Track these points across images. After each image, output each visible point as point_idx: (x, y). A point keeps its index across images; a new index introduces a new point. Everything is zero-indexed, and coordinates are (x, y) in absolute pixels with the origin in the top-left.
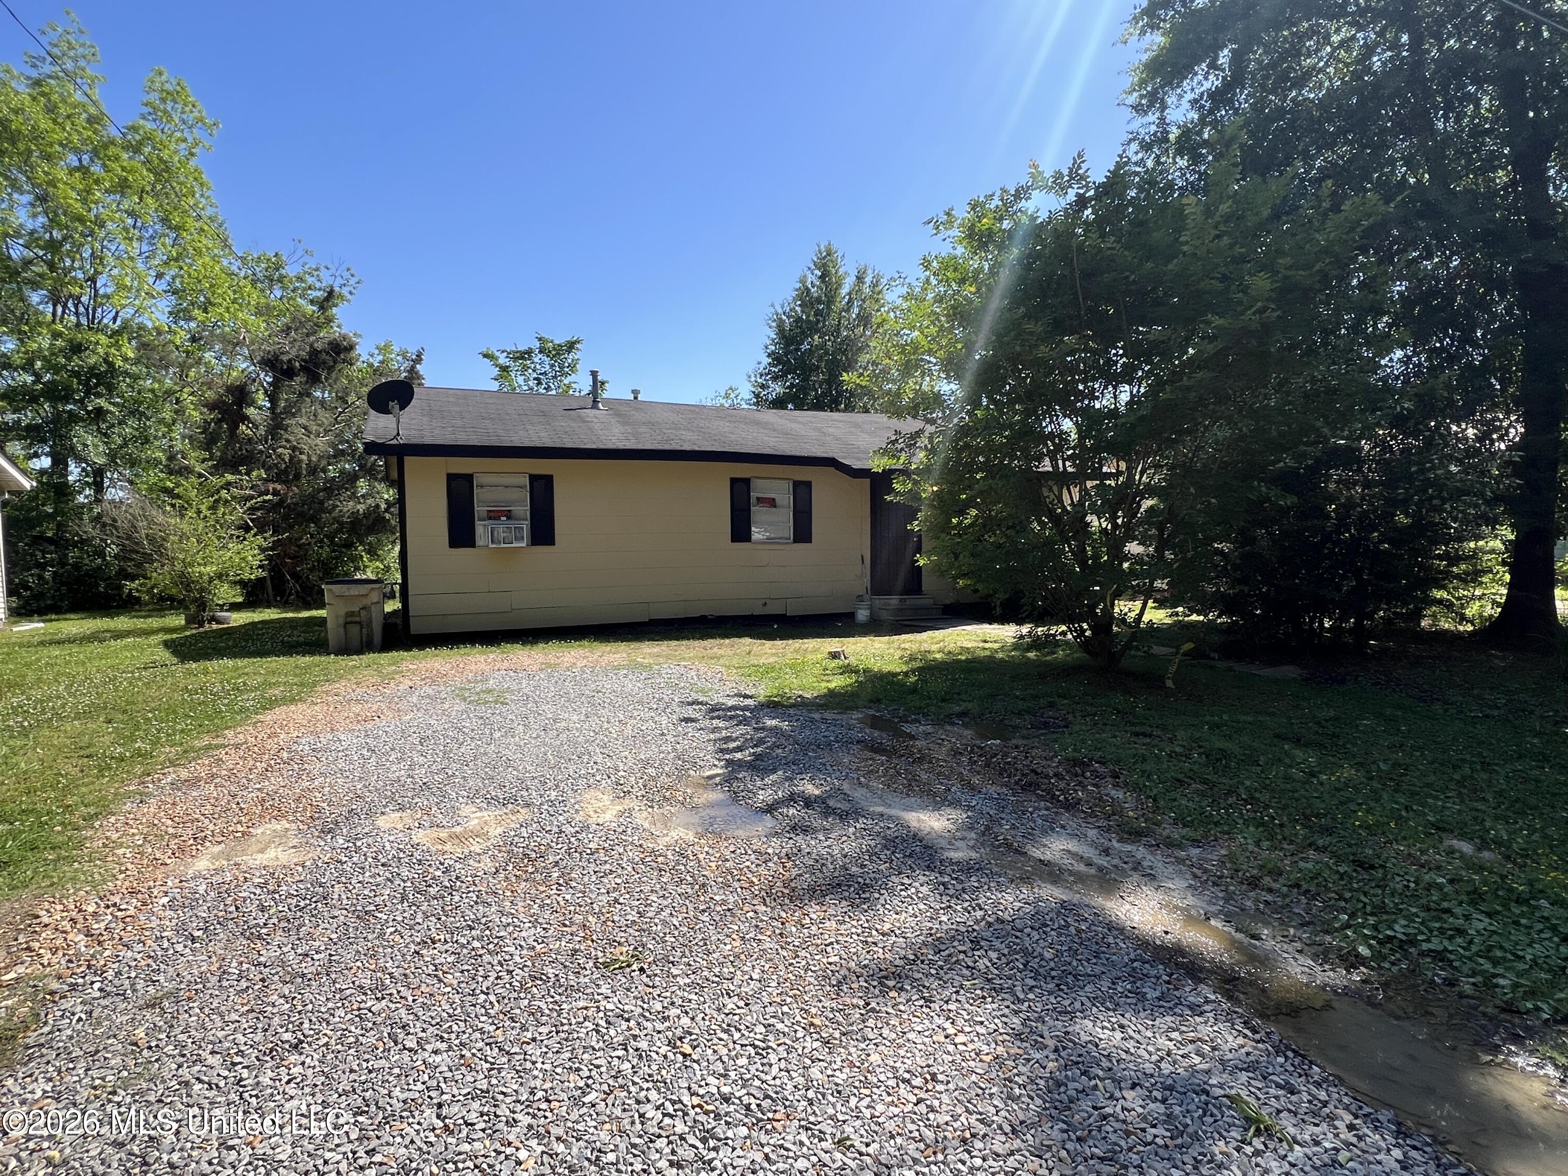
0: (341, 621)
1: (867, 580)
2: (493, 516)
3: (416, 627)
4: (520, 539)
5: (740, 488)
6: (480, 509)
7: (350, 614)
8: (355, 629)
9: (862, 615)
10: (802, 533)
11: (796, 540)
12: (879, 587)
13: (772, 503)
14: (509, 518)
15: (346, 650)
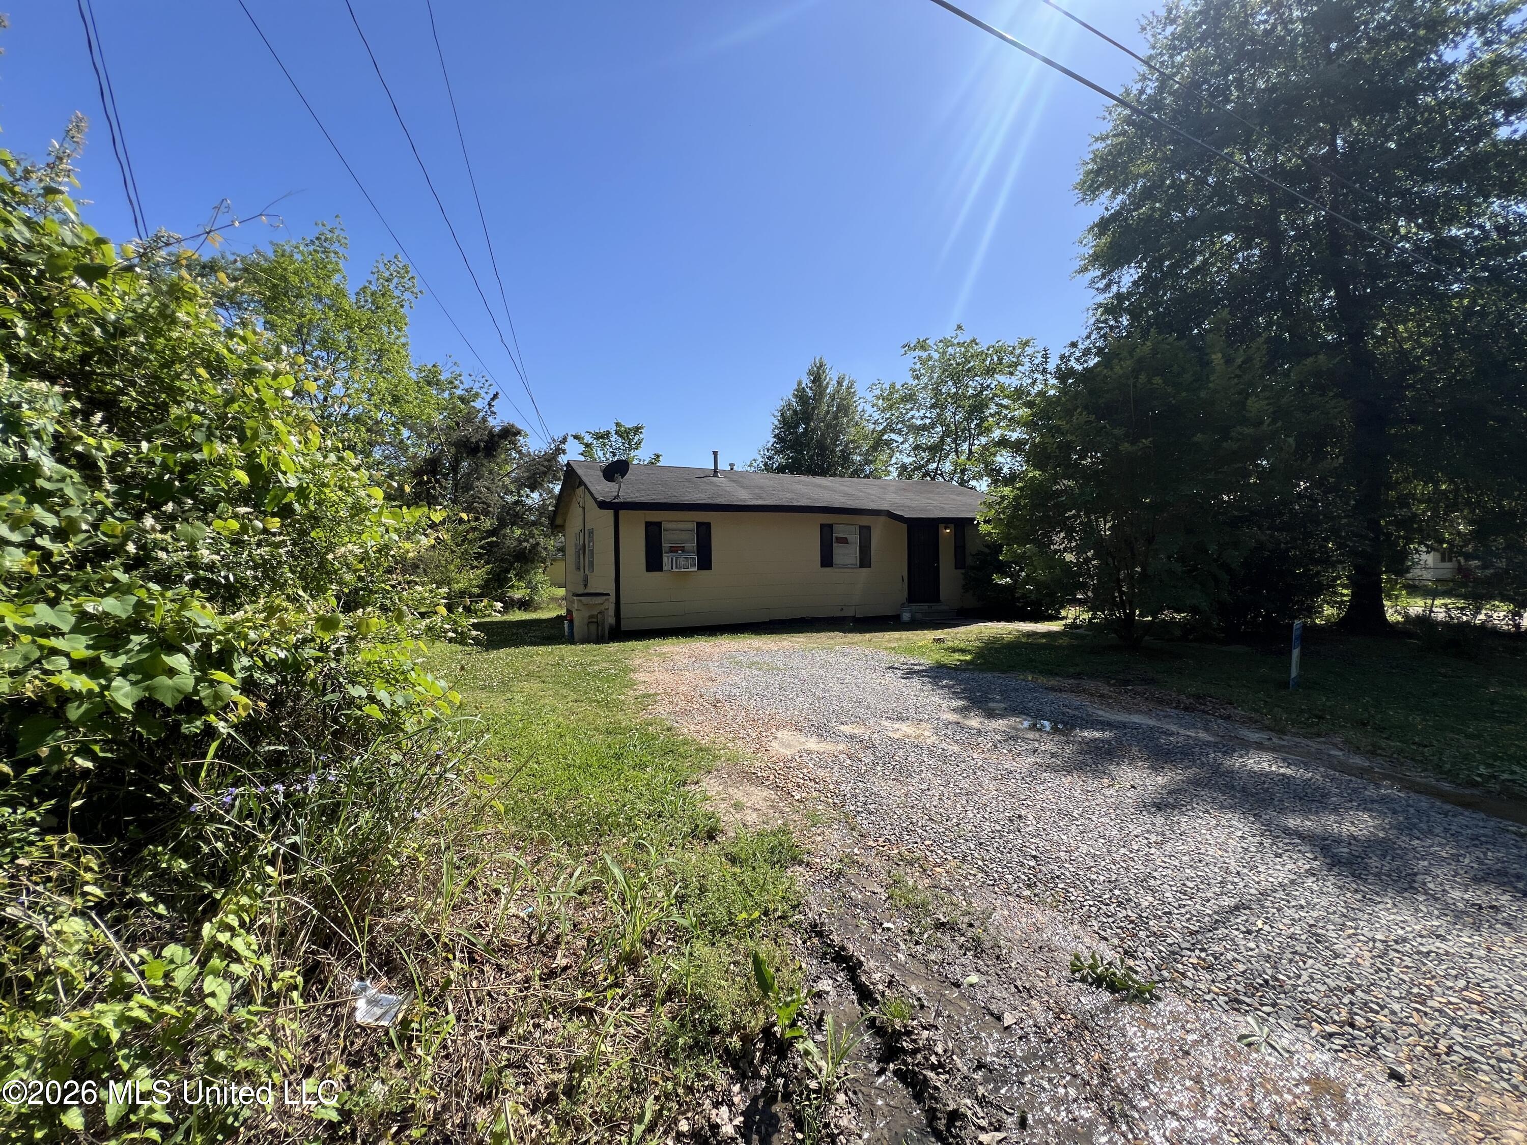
0: (586, 621)
1: (906, 594)
2: (673, 550)
3: (625, 626)
4: (692, 565)
5: (826, 530)
6: (665, 545)
7: (591, 617)
8: (593, 628)
9: (906, 616)
10: (865, 561)
11: (862, 566)
12: (912, 598)
13: (844, 541)
14: (683, 551)
15: (586, 640)
